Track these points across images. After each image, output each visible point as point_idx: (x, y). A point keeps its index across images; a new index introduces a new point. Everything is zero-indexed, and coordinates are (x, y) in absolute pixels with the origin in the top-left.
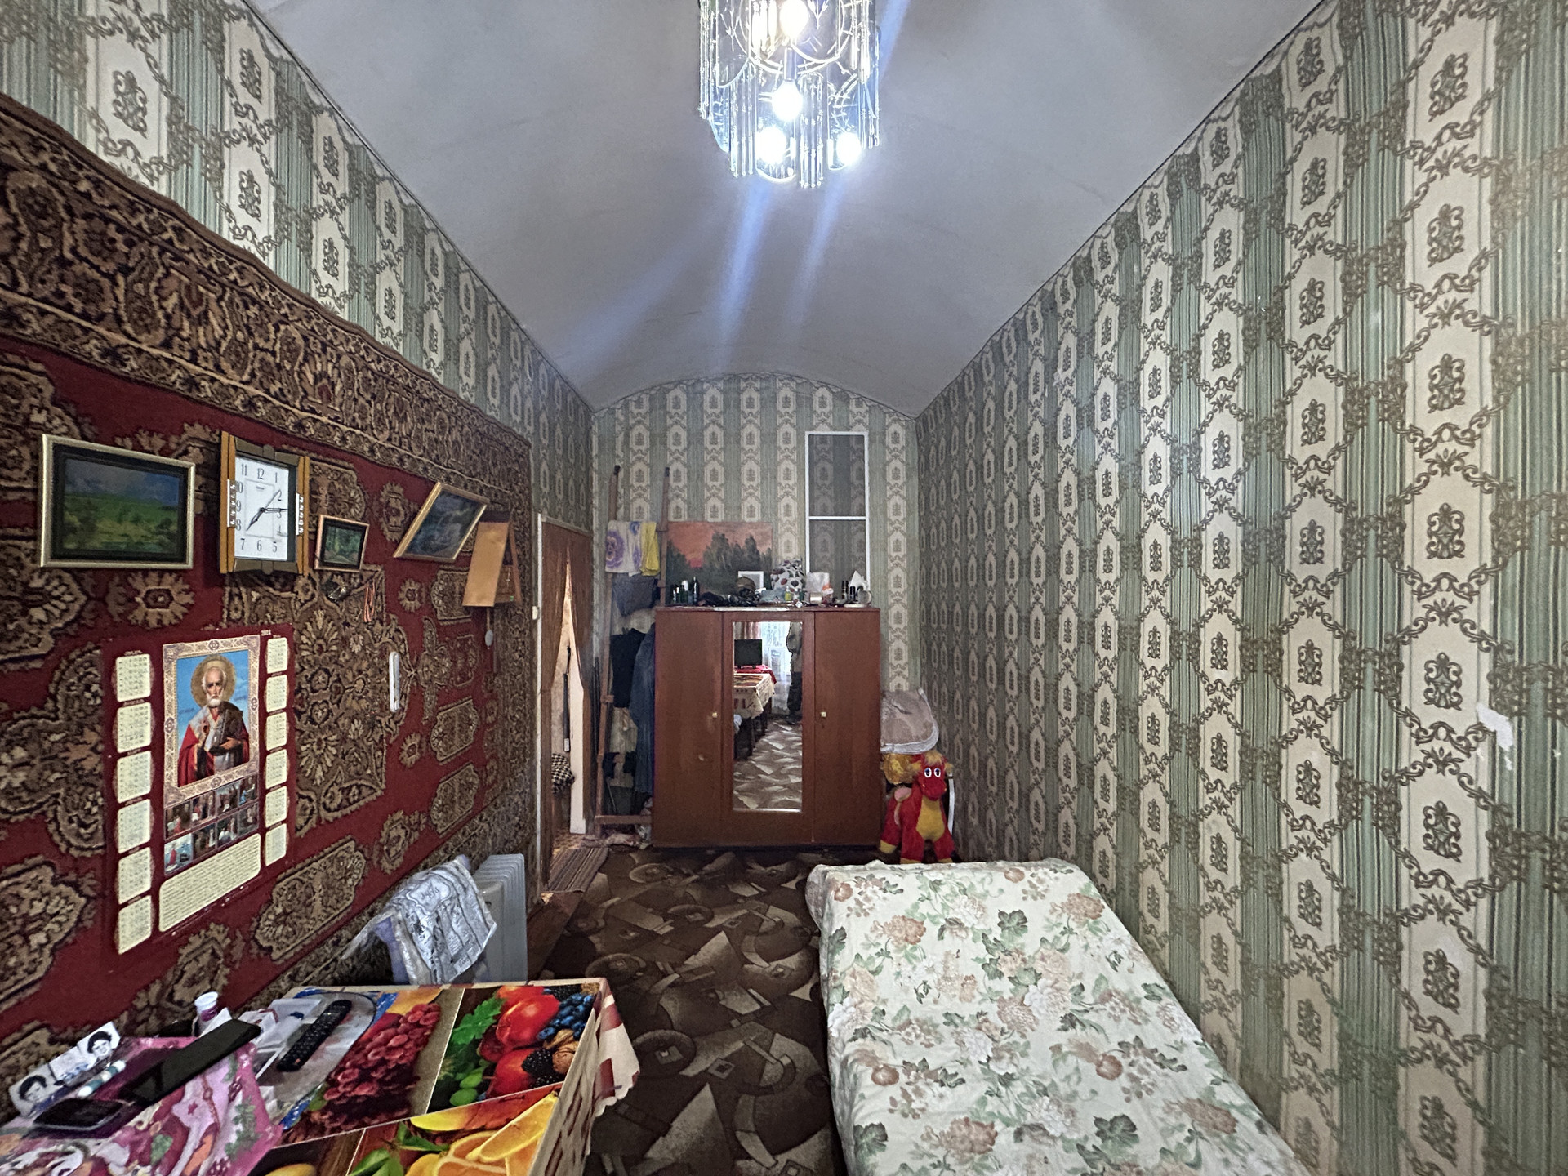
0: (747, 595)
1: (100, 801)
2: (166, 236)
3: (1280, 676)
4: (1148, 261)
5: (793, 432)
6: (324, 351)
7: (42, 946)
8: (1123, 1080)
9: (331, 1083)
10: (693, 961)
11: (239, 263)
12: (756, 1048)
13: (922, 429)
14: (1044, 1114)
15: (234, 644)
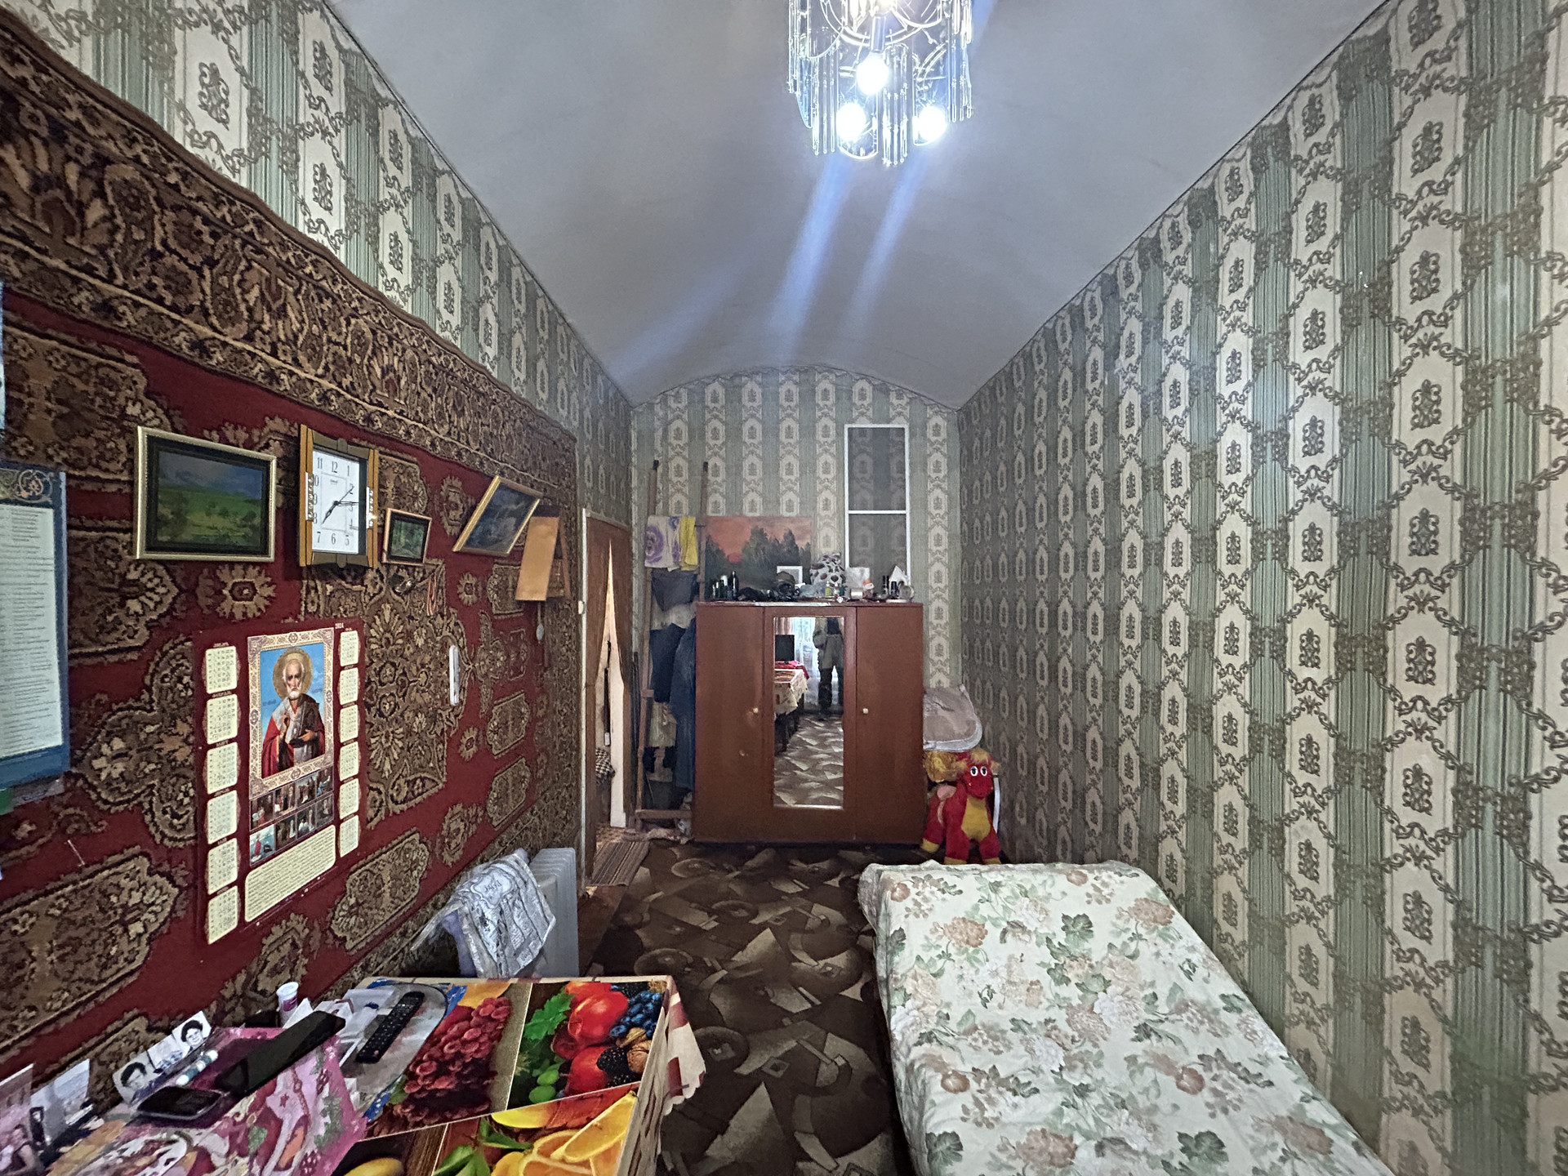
0: (787, 590)
1: (192, 792)
2: (247, 229)
3: (1384, 674)
4: (1226, 239)
5: (832, 425)
6: (391, 344)
7: (139, 935)
8: (1206, 1095)
9: (410, 1075)
10: (740, 958)
11: (314, 257)
12: (810, 1048)
13: (965, 420)
14: (1124, 1127)
15: (311, 636)
